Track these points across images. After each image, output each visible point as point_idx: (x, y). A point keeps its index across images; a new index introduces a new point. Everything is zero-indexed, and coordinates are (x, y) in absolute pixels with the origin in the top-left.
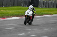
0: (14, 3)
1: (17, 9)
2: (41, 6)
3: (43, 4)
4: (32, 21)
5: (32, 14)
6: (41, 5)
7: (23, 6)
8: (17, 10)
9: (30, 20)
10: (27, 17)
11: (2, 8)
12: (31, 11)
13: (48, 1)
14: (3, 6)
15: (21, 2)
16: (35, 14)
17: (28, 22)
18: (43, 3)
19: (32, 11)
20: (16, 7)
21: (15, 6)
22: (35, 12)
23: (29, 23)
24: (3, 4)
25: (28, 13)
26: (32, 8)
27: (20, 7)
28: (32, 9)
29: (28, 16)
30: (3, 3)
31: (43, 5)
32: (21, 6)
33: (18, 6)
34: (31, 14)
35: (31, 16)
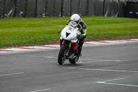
0: (87, 8)
1: (95, 22)
4: (78, 54)
5: (78, 37)
7: (109, 15)
8: (94, 24)
9: (72, 51)
10: (66, 44)
11: (60, 21)
12: (75, 28)
14: (62, 16)
15: (104, 6)
16: (85, 37)
17: (67, 59)
19: (77, 29)
20: (91, 19)
21: (90, 15)
22: (85, 31)
23: (71, 61)
24: (62, 11)
25: (68, 34)
26: (77, 22)
27: (102, 17)
28: (76, 25)
29: (67, 42)
30: (62, 8)
32: (103, 15)
33: (96, 15)
34: (76, 35)
35: (75, 41)
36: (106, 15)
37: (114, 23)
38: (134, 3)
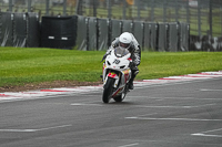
2: (88, 43)
3: (98, 31)
6: (88, 39)
13: (117, 19)
18: (97, 27)
31: (95, 36)
36: (3, 44)
37: (20, 58)
38: (57, 18)
